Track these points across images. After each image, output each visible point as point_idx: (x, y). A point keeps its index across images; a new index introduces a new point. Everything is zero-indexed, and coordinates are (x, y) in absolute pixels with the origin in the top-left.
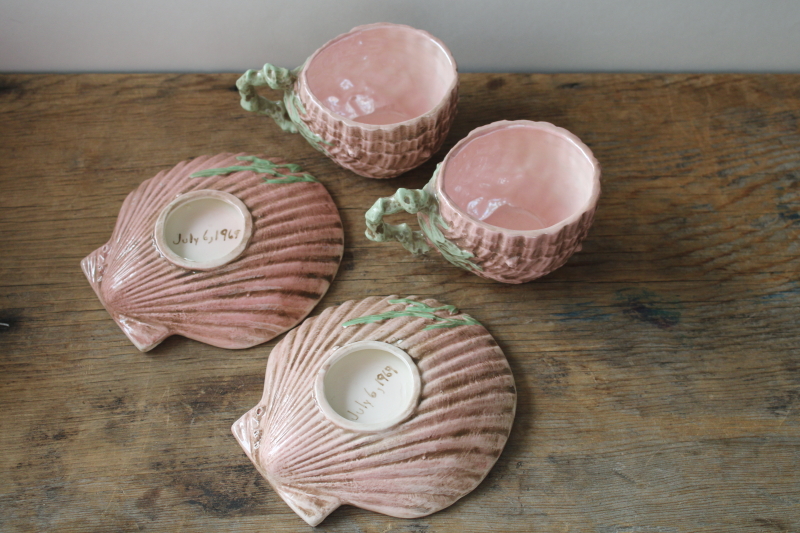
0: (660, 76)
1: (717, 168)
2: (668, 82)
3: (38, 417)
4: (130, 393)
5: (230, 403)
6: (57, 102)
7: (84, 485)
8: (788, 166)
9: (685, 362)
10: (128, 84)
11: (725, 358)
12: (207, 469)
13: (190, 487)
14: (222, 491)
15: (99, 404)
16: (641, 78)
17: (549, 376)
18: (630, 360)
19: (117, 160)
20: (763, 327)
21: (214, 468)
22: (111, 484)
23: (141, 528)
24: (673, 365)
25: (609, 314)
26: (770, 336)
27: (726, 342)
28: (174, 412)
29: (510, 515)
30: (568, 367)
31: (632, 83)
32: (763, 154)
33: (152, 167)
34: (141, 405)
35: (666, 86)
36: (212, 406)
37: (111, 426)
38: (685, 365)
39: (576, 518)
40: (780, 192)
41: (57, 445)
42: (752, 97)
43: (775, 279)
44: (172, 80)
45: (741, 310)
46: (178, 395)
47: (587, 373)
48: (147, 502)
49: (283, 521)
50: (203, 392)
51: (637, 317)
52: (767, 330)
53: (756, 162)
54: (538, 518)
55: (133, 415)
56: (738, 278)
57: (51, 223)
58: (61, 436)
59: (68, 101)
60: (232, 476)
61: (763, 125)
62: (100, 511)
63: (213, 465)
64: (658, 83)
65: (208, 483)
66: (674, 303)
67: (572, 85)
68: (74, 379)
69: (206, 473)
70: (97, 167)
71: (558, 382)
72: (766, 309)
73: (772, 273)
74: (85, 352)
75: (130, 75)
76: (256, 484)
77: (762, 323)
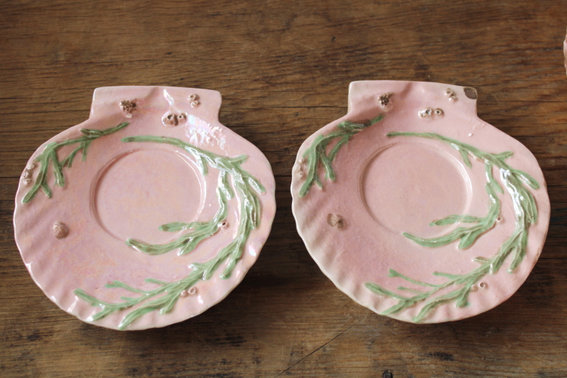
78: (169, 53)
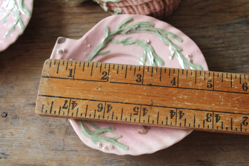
20: (221, 44)
26: (224, 49)
29: (56, 150)
43: (231, 16)
45: (210, 33)
52: (223, 45)
54: (72, 153)
72: (224, 33)
73: (230, 12)
77: (220, 41)
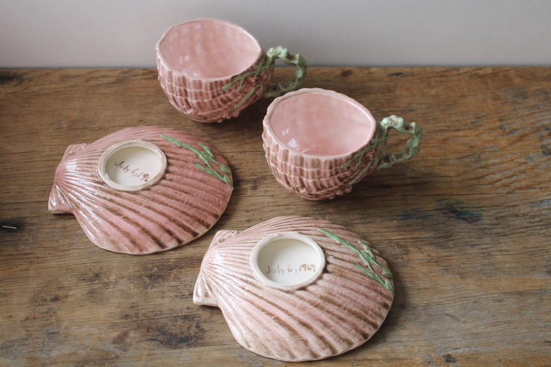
0: (456, 68)
1: (498, 124)
2: (461, 72)
3: (39, 287)
4: (105, 271)
5: (175, 275)
6: (46, 87)
7: (74, 330)
8: (546, 122)
9: (487, 244)
10: (95, 75)
11: (514, 242)
12: (162, 318)
13: (150, 330)
14: (173, 332)
15: (82, 278)
16: (443, 69)
17: (396, 255)
18: (450, 244)
19: (89, 122)
20: (538, 222)
21: (166, 318)
22: (94, 330)
23: (117, 357)
24: (480, 246)
25: (434, 215)
26: (543, 227)
27: (514, 232)
28: (136, 282)
30: (408, 248)
31: (438, 73)
32: (528, 115)
33: (114, 127)
34: (113, 278)
35: (460, 74)
36: (163, 278)
37: (92, 292)
38: (488, 246)
39: (422, 343)
40: (542, 138)
41: (54, 305)
42: (518, 81)
43: (543, 192)
44: (126, 72)
45: (522, 211)
46: (139, 271)
47: (422, 252)
48: (120, 340)
49: (217, 350)
50: (156, 269)
51: (452, 217)
52: (541, 223)
53: (524, 120)
54: (396, 344)
55: (107, 285)
56: (518, 191)
57: (44, 162)
58: (56, 299)
59: (54, 86)
60: (180, 322)
61: (526, 98)
62: (87, 347)
63: (165, 316)
64: (455, 72)
65: (163, 327)
66: (477, 208)
67: (398, 74)
68: (64, 262)
69: (162, 321)
70: (76, 127)
71: (402, 258)
72: (539, 211)
73: (541, 188)
74: (72, 244)
75: (97, 69)
76: (197, 327)
77: (537, 219)
78: (141, 121)
